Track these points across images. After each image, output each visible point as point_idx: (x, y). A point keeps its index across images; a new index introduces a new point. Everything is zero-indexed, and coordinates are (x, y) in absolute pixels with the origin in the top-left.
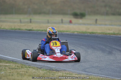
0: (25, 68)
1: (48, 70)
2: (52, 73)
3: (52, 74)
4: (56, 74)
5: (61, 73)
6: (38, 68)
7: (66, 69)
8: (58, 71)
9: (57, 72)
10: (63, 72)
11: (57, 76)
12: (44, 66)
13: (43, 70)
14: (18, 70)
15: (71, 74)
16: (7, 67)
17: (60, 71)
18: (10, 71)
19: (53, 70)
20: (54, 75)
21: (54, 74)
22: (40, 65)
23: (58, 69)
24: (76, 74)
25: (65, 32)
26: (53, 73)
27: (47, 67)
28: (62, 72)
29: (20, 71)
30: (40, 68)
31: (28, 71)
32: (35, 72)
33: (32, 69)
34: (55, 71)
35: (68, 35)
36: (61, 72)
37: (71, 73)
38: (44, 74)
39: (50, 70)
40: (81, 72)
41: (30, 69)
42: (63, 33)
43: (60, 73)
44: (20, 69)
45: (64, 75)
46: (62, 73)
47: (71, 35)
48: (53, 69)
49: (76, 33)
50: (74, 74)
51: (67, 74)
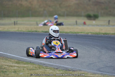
0: (43, 69)
1: (64, 71)
6: (55, 68)
7: (81, 69)
8: (74, 71)
12: (60, 67)
13: (60, 70)
14: (36, 71)
15: (87, 74)
16: (25, 68)
17: (76, 71)
18: (28, 72)
19: (69, 70)
22: (56, 66)
23: (74, 69)
24: (91, 73)
25: (80, 34)
27: (63, 67)
29: (38, 72)
30: (56, 69)
31: (45, 71)
32: (52, 73)
33: (49, 69)
34: (71, 71)
35: (83, 36)
37: (86, 73)
39: (66, 70)
40: (95, 71)
41: (48, 69)
42: (78, 34)
44: (37, 69)
47: (85, 36)
49: (90, 34)
50: (89, 73)
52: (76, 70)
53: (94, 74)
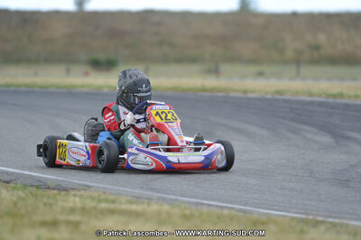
1: (31, 189)
2: (45, 200)
3: (45, 204)
4: (61, 204)
5: (77, 199)
8: (66, 190)
9: (63, 193)
10: (82, 192)
11: (63, 208)
13: (14, 189)
15: (113, 202)
17: (73, 189)
19: (49, 188)
20: (51, 205)
21: (51, 201)
22: (7, 173)
24: (130, 198)
25: (79, 89)
26: (49, 197)
28: (78, 193)
30: (4, 182)
34: (54, 189)
35: (86, 94)
36: (75, 195)
37: (111, 197)
38: (15, 204)
39: (38, 187)
43: (72, 199)
45: (90, 204)
46: (81, 196)
47: (93, 94)
48: (49, 183)
49: (106, 90)
50: (123, 199)
51: (100, 201)
52: (71, 186)
53: (142, 203)
